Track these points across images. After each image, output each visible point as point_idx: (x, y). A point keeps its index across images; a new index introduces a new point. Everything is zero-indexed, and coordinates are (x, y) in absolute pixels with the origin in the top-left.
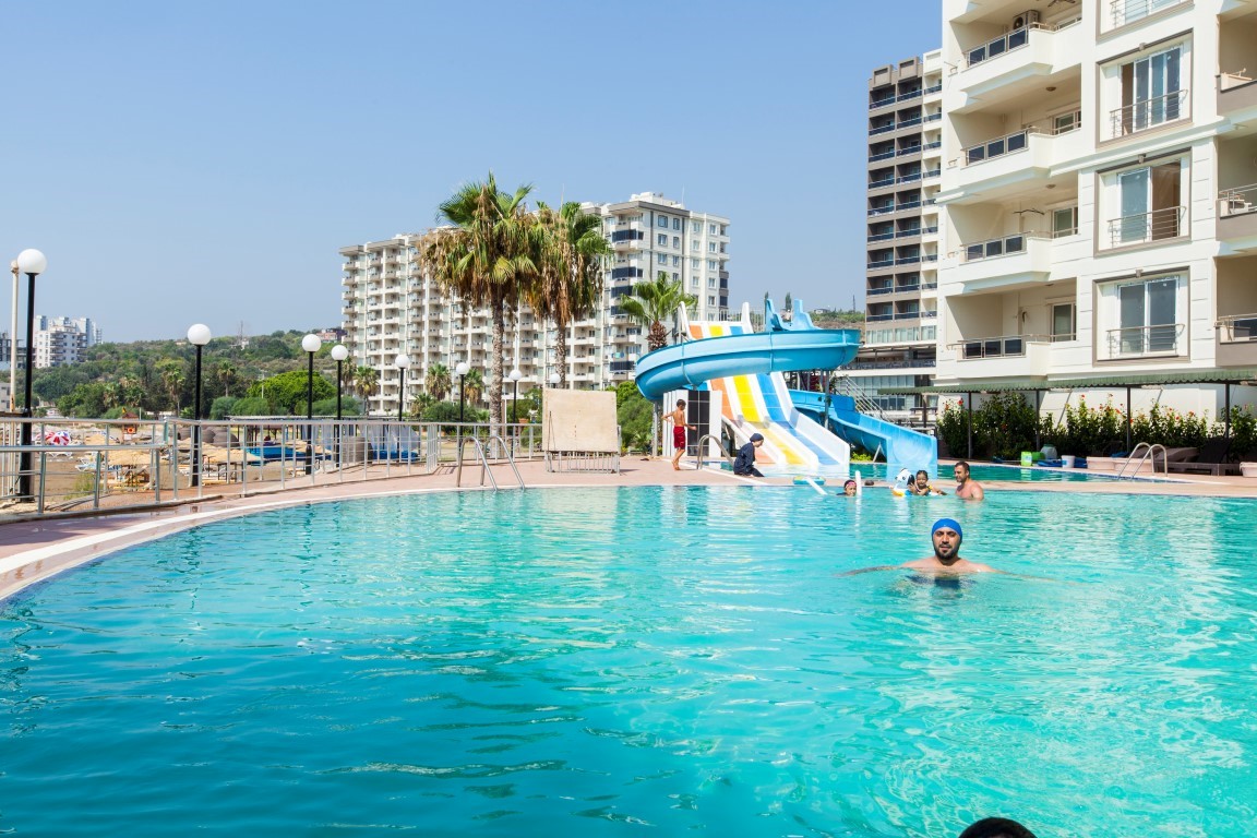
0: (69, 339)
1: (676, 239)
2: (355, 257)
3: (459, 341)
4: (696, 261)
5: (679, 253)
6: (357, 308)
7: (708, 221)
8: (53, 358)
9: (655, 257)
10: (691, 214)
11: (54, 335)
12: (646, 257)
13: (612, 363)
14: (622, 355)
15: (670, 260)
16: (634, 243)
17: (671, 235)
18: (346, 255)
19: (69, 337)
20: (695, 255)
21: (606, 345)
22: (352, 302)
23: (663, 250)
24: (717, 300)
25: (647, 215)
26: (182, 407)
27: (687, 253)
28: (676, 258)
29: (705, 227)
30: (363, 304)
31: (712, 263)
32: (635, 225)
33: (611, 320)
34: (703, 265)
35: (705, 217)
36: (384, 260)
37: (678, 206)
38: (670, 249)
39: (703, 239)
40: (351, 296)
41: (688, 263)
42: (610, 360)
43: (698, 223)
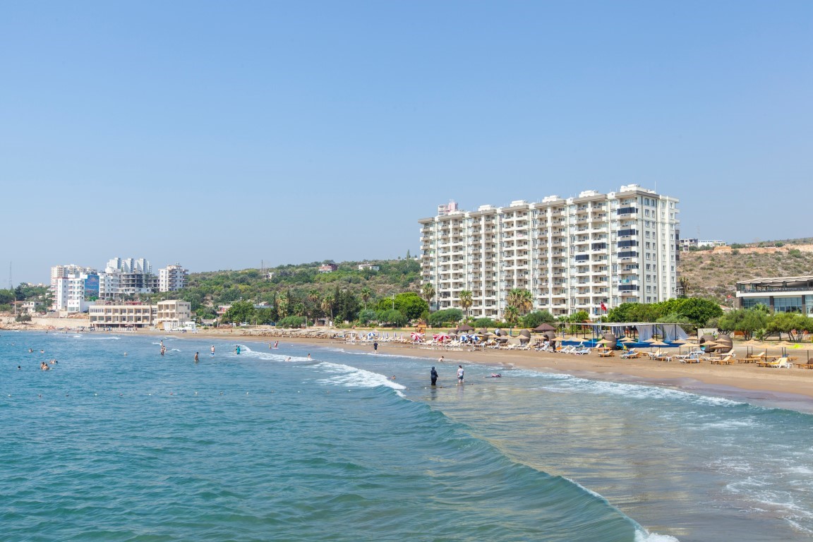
0: (178, 274)
1: (653, 212)
2: (427, 224)
3: (506, 274)
4: (663, 224)
5: (655, 220)
6: (431, 255)
7: (669, 200)
8: (170, 285)
9: (644, 223)
10: (661, 197)
11: (170, 272)
12: (640, 223)
13: (620, 286)
14: (628, 281)
15: (651, 224)
16: (633, 215)
17: (651, 209)
18: (422, 223)
19: (178, 272)
20: (663, 221)
21: (614, 275)
22: (426, 251)
23: (648, 219)
24: (675, 247)
25: (639, 198)
26: (335, 315)
27: (659, 220)
28: (654, 223)
29: (668, 204)
30: (434, 252)
31: (672, 225)
32: (633, 205)
33: (619, 261)
34: (667, 227)
35: (667, 198)
36: (451, 226)
37: (653, 192)
38: (651, 218)
39: (667, 211)
40: (426, 248)
41: (659, 225)
42: (619, 284)
43: (664, 202)
